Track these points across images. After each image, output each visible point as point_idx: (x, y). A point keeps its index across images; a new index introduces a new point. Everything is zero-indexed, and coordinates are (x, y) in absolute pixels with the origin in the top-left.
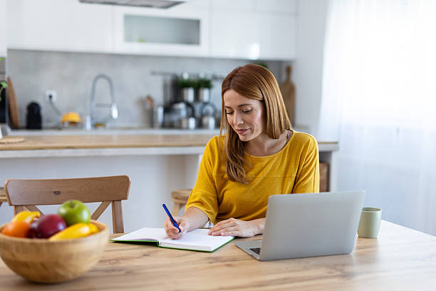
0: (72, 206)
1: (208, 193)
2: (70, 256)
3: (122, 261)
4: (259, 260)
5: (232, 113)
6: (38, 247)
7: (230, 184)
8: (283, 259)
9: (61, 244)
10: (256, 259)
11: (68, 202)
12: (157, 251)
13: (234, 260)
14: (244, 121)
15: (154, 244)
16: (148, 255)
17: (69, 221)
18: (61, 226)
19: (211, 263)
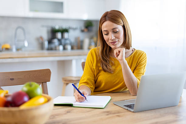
0: (31, 86)
1: (91, 78)
2: (33, 118)
3: (56, 117)
4: (133, 112)
5: (107, 34)
6: (13, 113)
7: (102, 73)
8: (145, 111)
9: (29, 110)
10: (130, 111)
11: (28, 83)
12: (73, 109)
13: (119, 113)
14: (116, 37)
15: (71, 105)
16: (69, 112)
17: (31, 95)
18: (26, 99)
19: (108, 115)
